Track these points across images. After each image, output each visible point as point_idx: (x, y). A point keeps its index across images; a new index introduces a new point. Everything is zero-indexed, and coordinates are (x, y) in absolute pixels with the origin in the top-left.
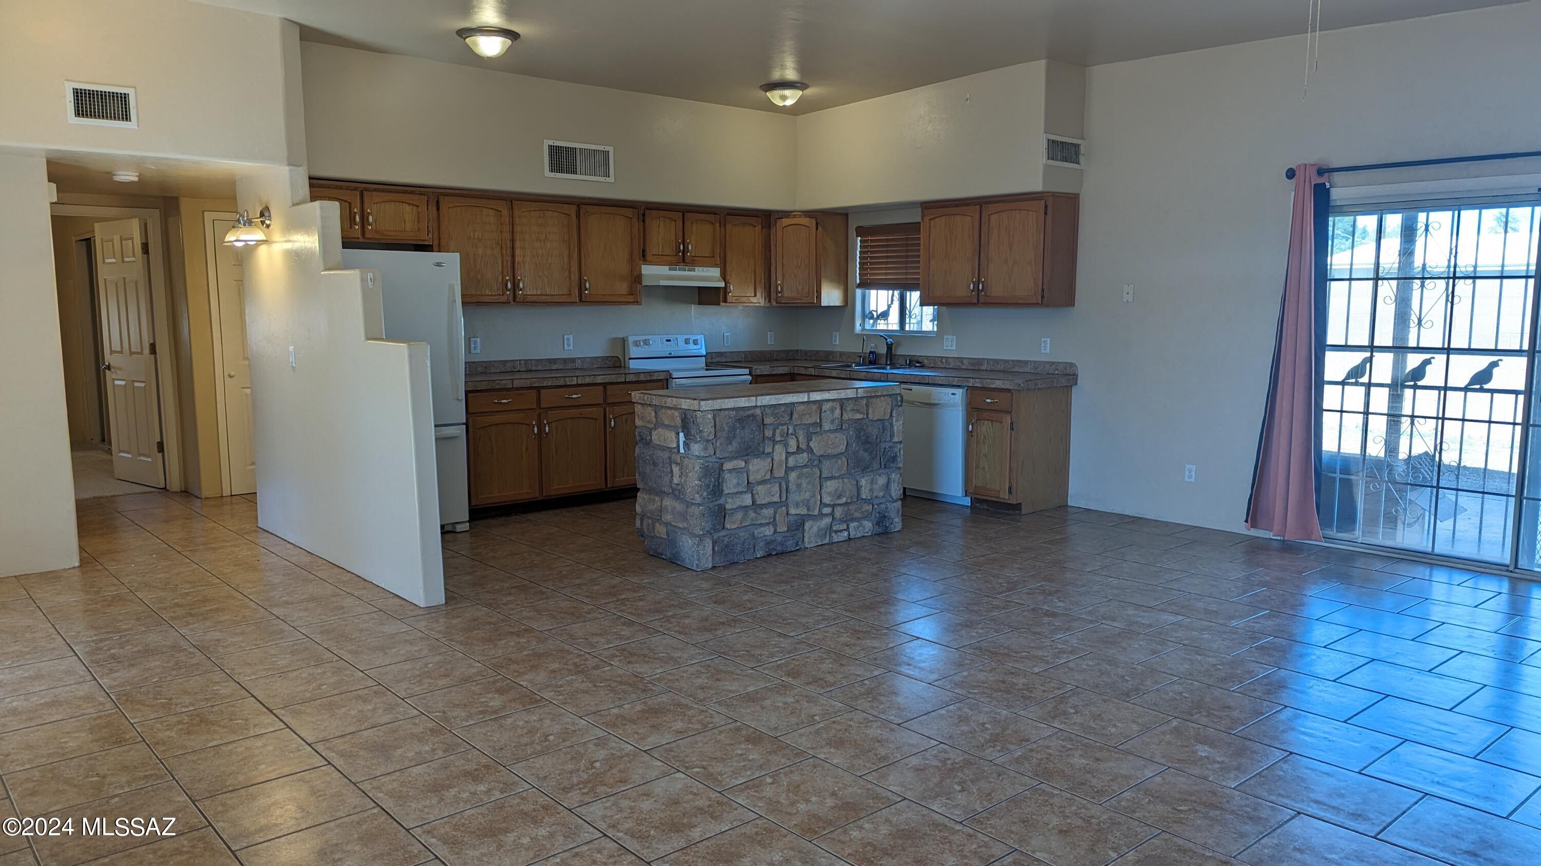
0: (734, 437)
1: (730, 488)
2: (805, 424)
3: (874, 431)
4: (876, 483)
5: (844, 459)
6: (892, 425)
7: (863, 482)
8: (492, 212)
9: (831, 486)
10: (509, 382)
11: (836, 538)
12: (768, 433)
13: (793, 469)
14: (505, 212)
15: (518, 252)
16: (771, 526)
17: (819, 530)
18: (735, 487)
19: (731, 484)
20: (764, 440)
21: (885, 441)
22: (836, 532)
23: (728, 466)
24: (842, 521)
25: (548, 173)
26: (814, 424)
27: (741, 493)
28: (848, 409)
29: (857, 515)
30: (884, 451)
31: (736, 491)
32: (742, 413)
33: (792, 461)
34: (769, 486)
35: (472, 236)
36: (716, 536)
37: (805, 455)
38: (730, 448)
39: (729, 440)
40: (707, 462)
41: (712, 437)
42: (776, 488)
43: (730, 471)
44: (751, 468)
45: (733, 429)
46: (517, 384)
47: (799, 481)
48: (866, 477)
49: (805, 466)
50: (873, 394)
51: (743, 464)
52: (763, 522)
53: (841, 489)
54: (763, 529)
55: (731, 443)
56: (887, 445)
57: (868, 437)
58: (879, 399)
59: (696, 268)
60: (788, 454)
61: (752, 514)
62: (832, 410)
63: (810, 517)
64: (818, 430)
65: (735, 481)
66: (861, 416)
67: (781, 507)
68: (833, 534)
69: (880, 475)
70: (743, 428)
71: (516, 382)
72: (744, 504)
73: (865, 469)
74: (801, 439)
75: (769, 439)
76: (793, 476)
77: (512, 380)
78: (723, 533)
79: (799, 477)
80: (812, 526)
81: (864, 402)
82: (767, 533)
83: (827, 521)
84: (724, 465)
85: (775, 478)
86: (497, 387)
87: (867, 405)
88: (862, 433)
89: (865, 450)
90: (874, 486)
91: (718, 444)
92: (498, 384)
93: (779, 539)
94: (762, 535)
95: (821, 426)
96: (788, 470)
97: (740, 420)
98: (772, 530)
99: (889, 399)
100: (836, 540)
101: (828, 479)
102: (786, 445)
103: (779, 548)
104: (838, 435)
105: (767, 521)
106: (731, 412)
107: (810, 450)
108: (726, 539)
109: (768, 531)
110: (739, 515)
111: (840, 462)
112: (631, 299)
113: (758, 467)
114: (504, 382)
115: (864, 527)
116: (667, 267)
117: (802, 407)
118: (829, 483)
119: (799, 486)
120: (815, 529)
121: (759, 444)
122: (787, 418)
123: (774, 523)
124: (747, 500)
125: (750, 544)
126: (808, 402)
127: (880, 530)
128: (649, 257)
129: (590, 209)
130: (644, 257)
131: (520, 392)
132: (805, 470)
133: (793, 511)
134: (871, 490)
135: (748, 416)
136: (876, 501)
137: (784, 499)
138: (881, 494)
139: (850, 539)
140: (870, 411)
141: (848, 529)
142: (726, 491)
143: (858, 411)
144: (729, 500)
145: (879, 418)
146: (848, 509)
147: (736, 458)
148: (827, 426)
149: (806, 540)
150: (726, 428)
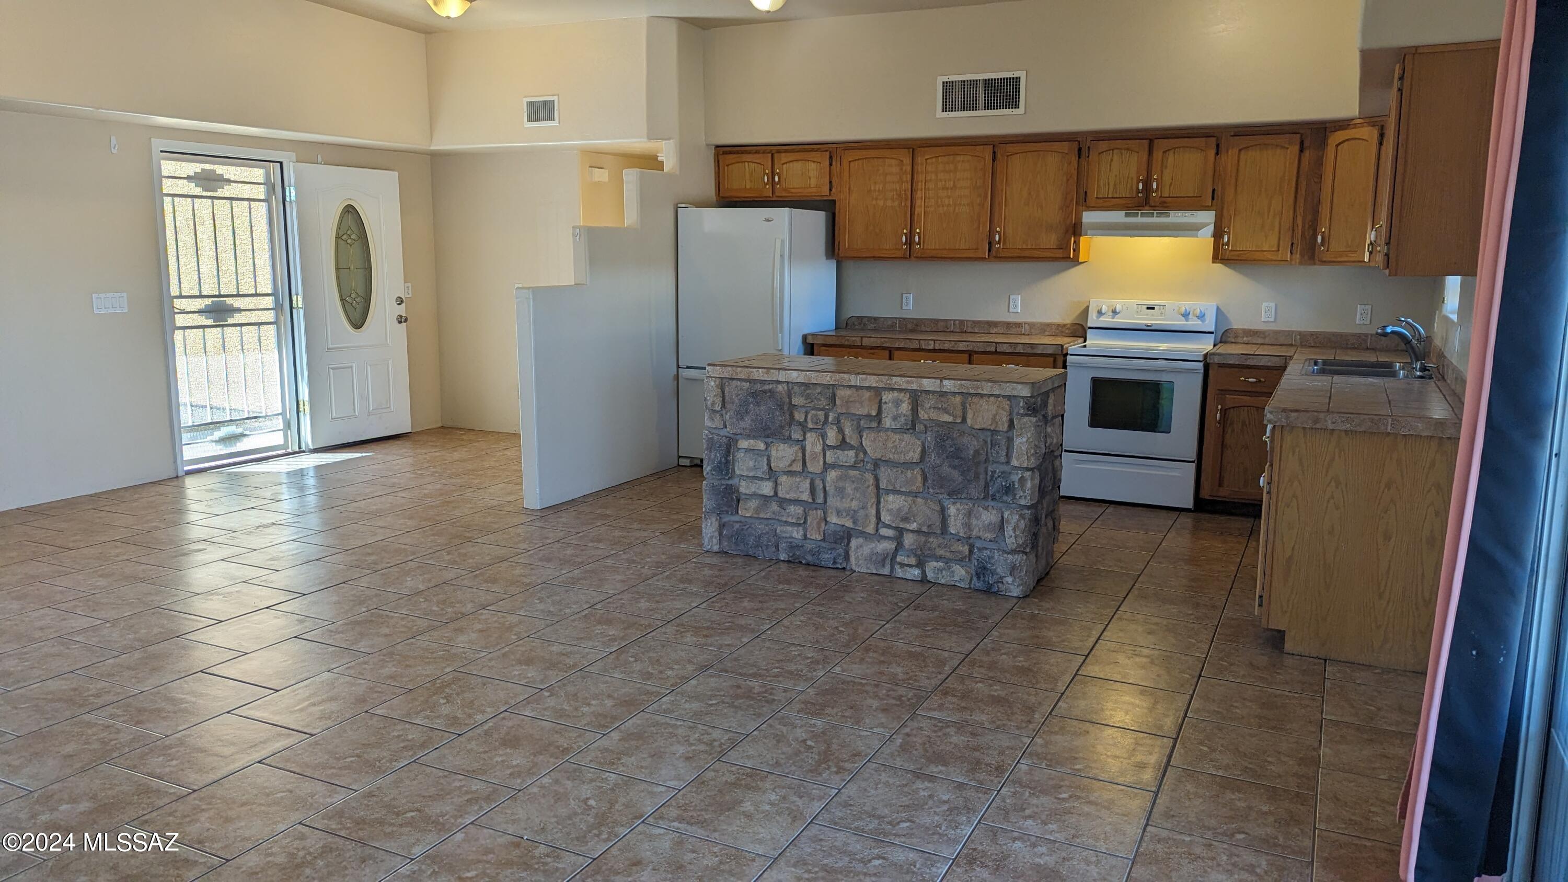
0: (747, 412)
1: (743, 470)
2: (855, 415)
3: (972, 445)
4: (977, 518)
5: (917, 471)
6: (1010, 440)
7: (952, 510)
8: (893, 162)
9: (893, 502)
10: (858, 339)
11: (899, 572)
12: (799, 416)
13: (833, 466)
14: (907, 161)
15: (918, 203)
16: (801, 528)
17: (872, 553)
18: (749, 469)
19: (743, 465)
20: (790, 426)
21: (994, 462)
22: (902, 565)
23: (744, 444)
24: (913, 552)
25: (940, 114)
26: (866, 416)
27: (762, 479)
28: (927, 406)
29: (941, 552)
30: (992, 476)
31: (751, 474)
32: (758, 387)
33: (830, 456)
34: (798, 480)
35: (872, 188)
36: (726, 518)
37: (852, 453)
38: (742, 424)
39: (740, 415)
40: (712, 434)
41: (718, 408)
42: (806, 484)
43: (747, 450)
44: (774, 453)
45: (745, 403)
46: (866, 342)
47: (841, 484)
48: (958, 505)
49: (853, 467)
50: (972, 391)
51: (761, 446)
52: (790, 520)
53: (906, 509)
54: (790, 528)
55: (742, 418)
56: (999, 469)
57: (958, 449)
58: (985, 399)
59: (1172, 213)
60: (826, 447)
61: (775, 507)
62: (897, 403)
63: (862, 534)
64: (874, 425)
65: (751, 464)
66: (949, 419)
67: (816, 509)
68: (897, 567)
69: (986, 508)
70: (758, 404)
71: (864, 339)
72: (760, 492)
73: (954, 494)
74: (847, 431)
75: (800, 424)
76: (832, 475)
77: (862, 337)
78: (736, 518)
79: (840, 478)
80: (861, 546)
81: (958, 399)
82: (795, 535)
83: (889, 546)
84: (740, 442)
85: (809, 472)
86: (846, 343)
87: (963, 405)
88: (949, 442)
89: (954, 468)
90: (974, 522)
91: (728, 417)
92: (848, 340)
93: (809, 546)
94: (788, 535)
95: (880, 422)
96: (827, 467)
97: (754, 395)
98: (801, 532)
99: (1006, 404)
100: (900, 575)
101: (888, 492)
102: (824, 436)
103: (809, 558)
104: (906, 437)
105: (794, 521)
106: (744, 384)
107: (861, 449)
108: (737, 526)
109: (797, 534)
110: (753, 504)
111: (909, 474)
112: (1059, 254)
113: (783, 454)
114: (854, 339)
115: (953, 572)
116: (1123, 213)
117: (848, 392)
118: (891, 498)
119: (841, 491)
120: (866, 550)
121: (782, 427)
122: (823, 402)
123: (802, 523)
124: (767, 488)
125: (769, 541)
126: (858, 388)
127: (979, 585)
128: (1091, 201)
129: (1011, 148)
130: (1084, 201)
131: (872, 351)
132: (852, 473)
133: (833, 519)
134: (968, 526)
135: (765, 392)
136: (978, 544)
137: (820, 500)
138: (989, 536)
139: (924, 580)
140: (970, 416)
141: (920, 565)
142: (738, 472)
143: (946, 411)
144: (743, 483)
145: (985, 426)
146: (926, 542)
147: (755, 437)
148: (888, 422)
149: (852, 559)
150: (737, 401)
